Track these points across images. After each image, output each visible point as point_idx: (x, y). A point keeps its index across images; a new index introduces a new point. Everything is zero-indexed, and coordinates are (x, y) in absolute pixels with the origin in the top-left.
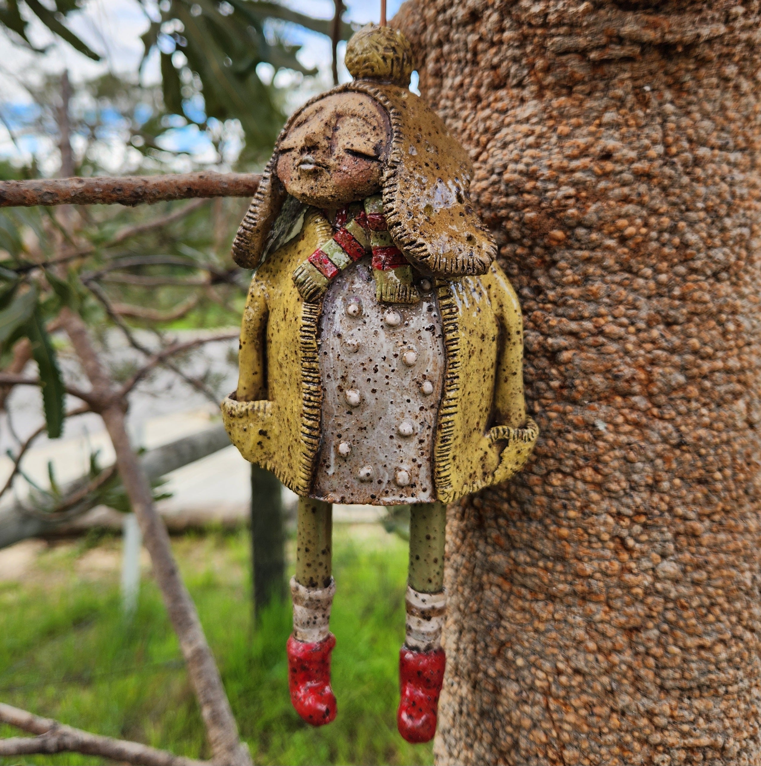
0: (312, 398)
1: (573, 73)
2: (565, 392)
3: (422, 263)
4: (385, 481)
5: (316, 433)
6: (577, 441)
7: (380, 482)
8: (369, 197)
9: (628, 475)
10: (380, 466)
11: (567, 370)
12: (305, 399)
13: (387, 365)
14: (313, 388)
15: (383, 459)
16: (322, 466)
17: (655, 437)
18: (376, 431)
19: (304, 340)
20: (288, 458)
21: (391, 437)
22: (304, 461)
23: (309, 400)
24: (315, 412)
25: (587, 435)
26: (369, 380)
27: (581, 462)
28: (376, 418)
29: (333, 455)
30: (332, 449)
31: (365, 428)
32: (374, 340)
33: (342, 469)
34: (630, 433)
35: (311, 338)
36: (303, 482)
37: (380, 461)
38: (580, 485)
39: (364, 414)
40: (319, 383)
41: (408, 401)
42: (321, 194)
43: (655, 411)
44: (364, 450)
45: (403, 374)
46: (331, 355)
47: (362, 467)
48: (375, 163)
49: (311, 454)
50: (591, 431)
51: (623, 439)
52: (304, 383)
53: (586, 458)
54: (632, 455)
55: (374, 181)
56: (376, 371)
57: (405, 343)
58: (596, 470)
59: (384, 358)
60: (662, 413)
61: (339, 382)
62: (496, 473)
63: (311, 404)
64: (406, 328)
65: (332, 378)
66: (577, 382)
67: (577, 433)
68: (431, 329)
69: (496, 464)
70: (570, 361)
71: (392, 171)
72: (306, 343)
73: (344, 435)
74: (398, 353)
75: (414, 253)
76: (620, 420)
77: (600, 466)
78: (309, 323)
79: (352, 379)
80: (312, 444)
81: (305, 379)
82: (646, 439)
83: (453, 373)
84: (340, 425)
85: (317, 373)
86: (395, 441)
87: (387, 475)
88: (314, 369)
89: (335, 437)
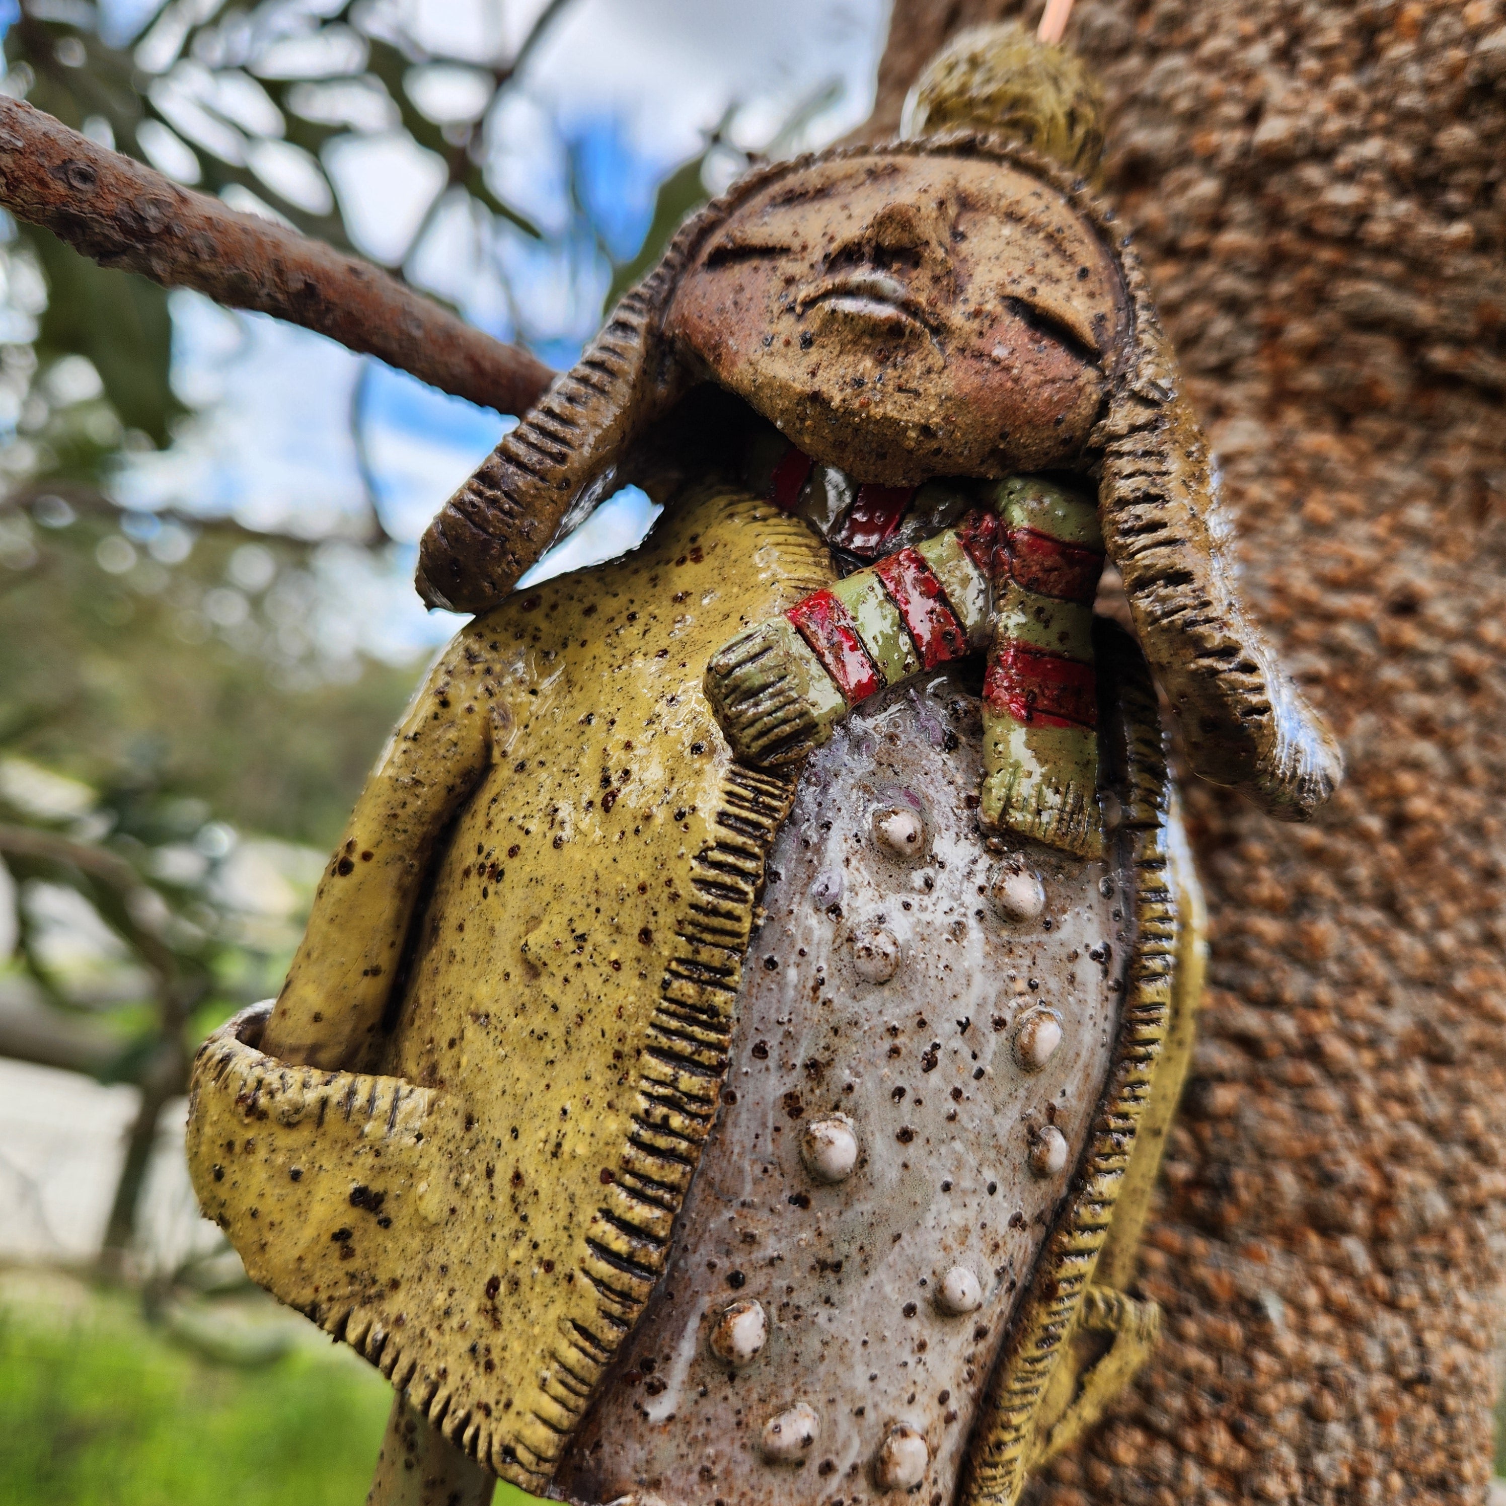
0: (677, 1121)
1: (1375, 383)
2: (1200, 1200)
3: (1241, 728)
4: (843, 1466)
5: (654, 1255)
6: (1208, 1345)
7: (827, 1469)
8: (1023, 475)
9: (1304, 1455)
10: (843, 1410)
11: (1217, 1138)
12: (644, 1119)
13: (966, 1053)
14: (690, 1082)
15: (860, 1382)
16: (631, 1381)
17: (1375, 1356)
18: (872, 1280)
19: (705, 898)
20: (477, 1323)
21: (910, 1311)
22: (572, 1356)
23: (664, 1127)
24: (674, 1173)
25: (1236, 1331)
26: (900, 1092)
27: (1205, 1405)
28: (883, 1235)
29: (687, 1349)
30: (693, 1323)
31: (837, 1267)
32: (947, 954)
33: (708, 1408)
34: (1328, 1339)
35: (741, 896)
36: (541, 1435)
37: (849, 1393)
38: (1194, 1474)
39: (849, 1215)
40: (717, 1069)
41: (992, 1189)
42: (890, 410)
43: (1381, 1283)
44: (812, 1343)
45: (1002, 1095)
46: (792, 974)
47: (781, 1410)
48: (1089, 374)
49: (612, 1334)
50: (1242, 1319)
51: (1315, 1352)
52: (646, 1057)
53: (1218, 1396)
54: (1329, 1402)
55: (1071, 427)
56: (930, 1063)
57: (1033, 987)
58: (1237, 1432)
59: (964, 1026)
60: (1396, 1292)
61: (796, 1080)
62: (1057, 1432)
63: (662, 1142)
64: (1044, 937)
65: (772, 1061)
66: (1239, 1176)
67: (1209, 1318)
68: (1102, 957)
69: (1062, 1405)
70: (1232, 1117)
71: (1143, 415)
72: (714, 911)
73: (756, 1281)
74: (1008, 1016)
75: (1233, 688)
76: (1312, 1297)
77: (1250, 1423)
78: (740, 840)
79: (846, 1076)
80: (625, 1296)
81: (664, 1041)
82: (1357, 1358)
83: (1125, 1116)
84: (749, 1239)
85: (722, 1029)
86: (914, 1326)
87: (856, 1443)
88: (713, 1011)
89: (718, 1279)
